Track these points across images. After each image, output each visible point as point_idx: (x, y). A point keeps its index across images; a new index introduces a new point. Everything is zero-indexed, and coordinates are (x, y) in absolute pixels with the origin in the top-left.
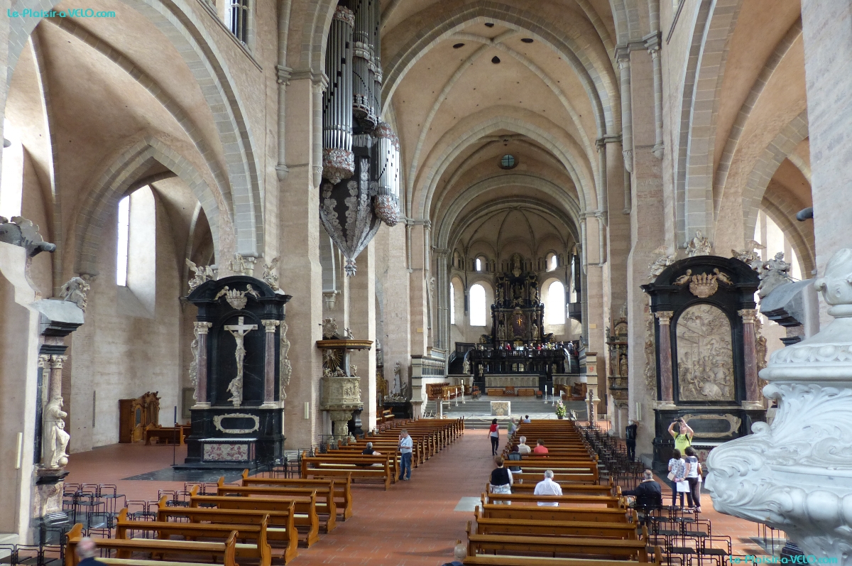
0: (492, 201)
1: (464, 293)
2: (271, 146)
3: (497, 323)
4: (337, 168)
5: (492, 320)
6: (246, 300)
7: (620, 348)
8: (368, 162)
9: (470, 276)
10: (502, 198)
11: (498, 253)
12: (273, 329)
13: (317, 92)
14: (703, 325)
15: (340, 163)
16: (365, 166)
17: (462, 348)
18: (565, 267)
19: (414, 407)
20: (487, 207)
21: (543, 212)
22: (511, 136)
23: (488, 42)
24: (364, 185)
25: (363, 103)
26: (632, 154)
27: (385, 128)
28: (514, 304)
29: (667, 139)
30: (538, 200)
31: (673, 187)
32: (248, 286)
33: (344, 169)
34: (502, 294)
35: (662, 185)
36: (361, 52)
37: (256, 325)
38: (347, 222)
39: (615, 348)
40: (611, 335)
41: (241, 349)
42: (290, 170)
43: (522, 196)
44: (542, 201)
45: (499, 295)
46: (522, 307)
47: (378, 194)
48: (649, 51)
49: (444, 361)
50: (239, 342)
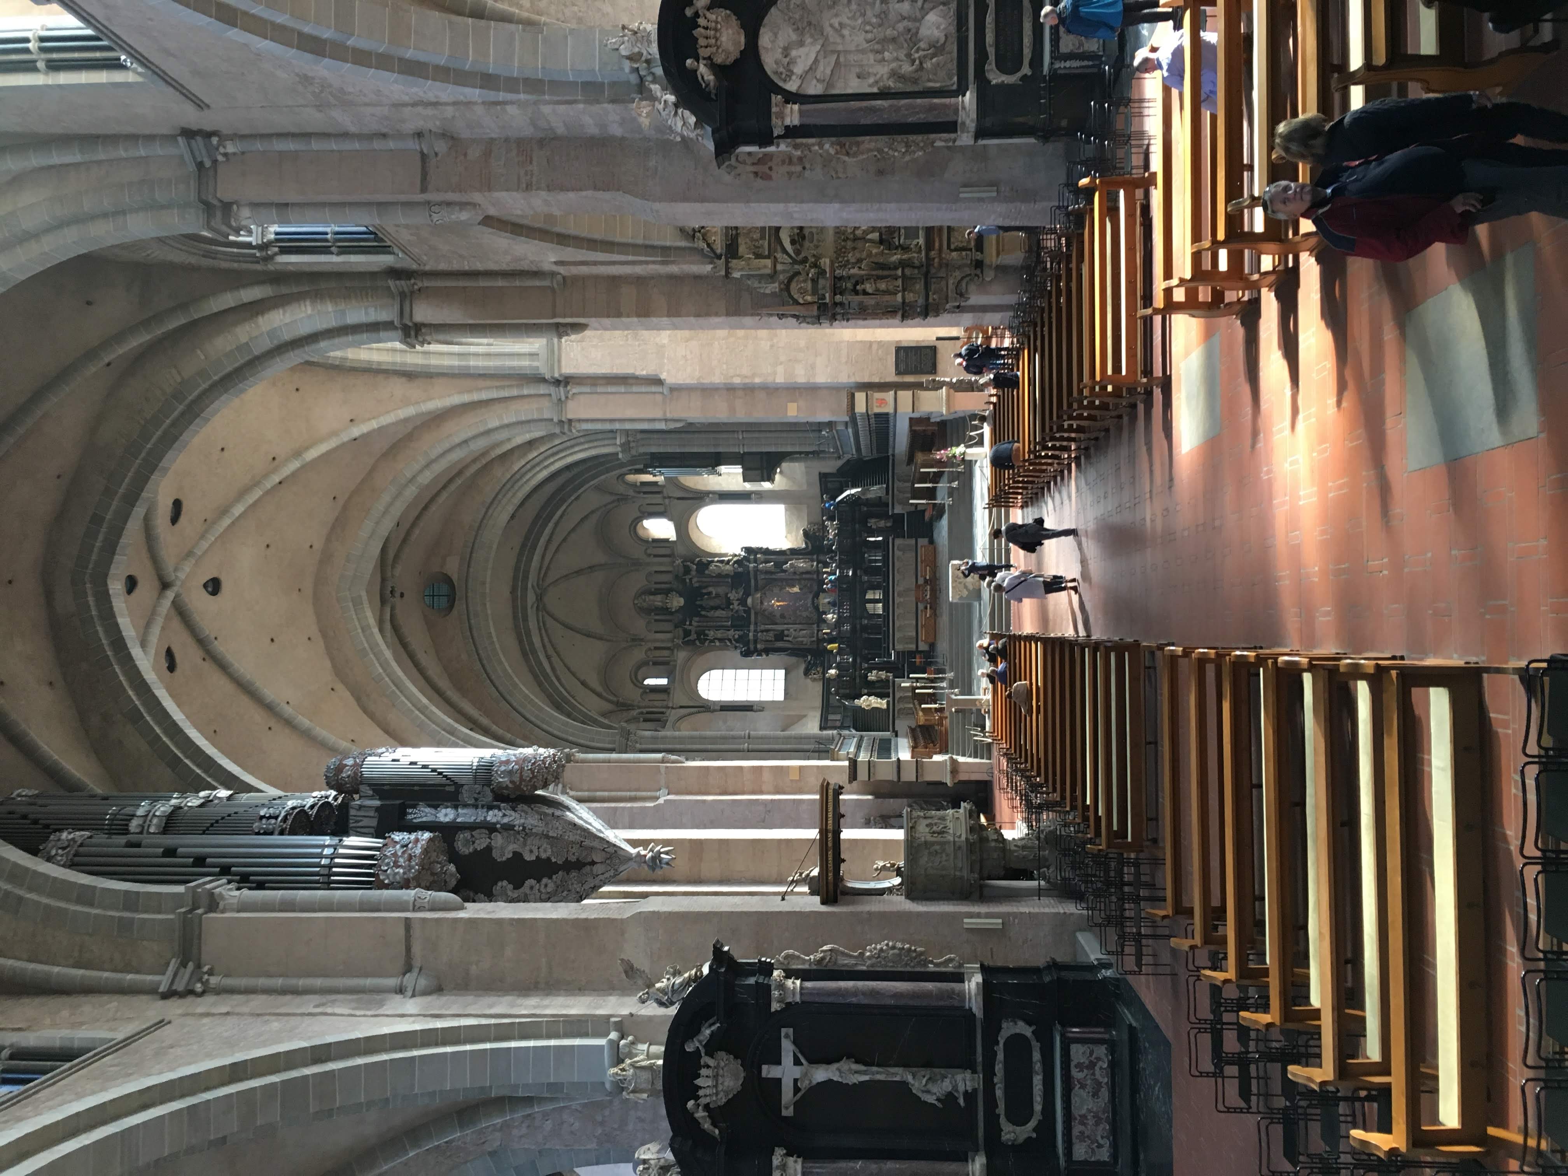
0: (521, 642)
1: (714, 711)
2: (354, 1005)
3: (780, 644)
4: (422, 865)
5: (773, 657)
6: (722, 1054)
7: (841, 294)
8: (414, 806)
9: (679, 698)
10: (515, 617)
11: (633, 640)
12: (792, 983)
13: (235, 901)
14: (801, 44)
15: (410, 858)
16: (423, 813)
17: (831, 717)
18: (667, 501)
19: (963, 777)
20: (534, 652)
21: (549, 541)
22: (384, 580)
23: (170, 595)
24: (466, 816)
25: (276, 818)
26: (439, 204)
27: (340, 768)
28: (741, 608)
29: (414, 120)
30: (523, 546)
31: (512, 103)
32: (689, 1048)
33: (426, 851)
34: (719, 634)
35: (507, 140)
36: (155, 821)
37: (784, 1031)
38: (549, 859)
39: (841, 304)
40: (815, 311)
41: (839, 1070)
42: (417, 963)
43: (515, 578)
44: (527, 538)
45: (720, 640)
46: (747, 594)
47: (489, 785)
48: (220, 158)
49: (861, 739)
50: (821, 1074)
